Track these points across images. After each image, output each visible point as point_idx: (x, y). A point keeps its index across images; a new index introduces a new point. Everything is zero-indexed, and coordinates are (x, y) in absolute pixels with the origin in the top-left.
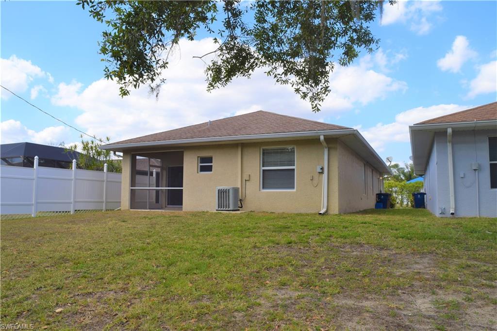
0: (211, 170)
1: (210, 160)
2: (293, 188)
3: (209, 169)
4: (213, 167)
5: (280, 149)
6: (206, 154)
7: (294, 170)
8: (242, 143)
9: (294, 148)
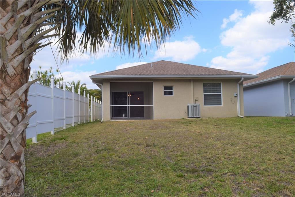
0: (172, 94)
1: (171, 88)
2: (221, 104)
3: (171, 93)
4: (173, 92)
5: (213, 84)
6: (168, 84)
7: (221, 95)
8: (193, 79)
9: (220, 84)
